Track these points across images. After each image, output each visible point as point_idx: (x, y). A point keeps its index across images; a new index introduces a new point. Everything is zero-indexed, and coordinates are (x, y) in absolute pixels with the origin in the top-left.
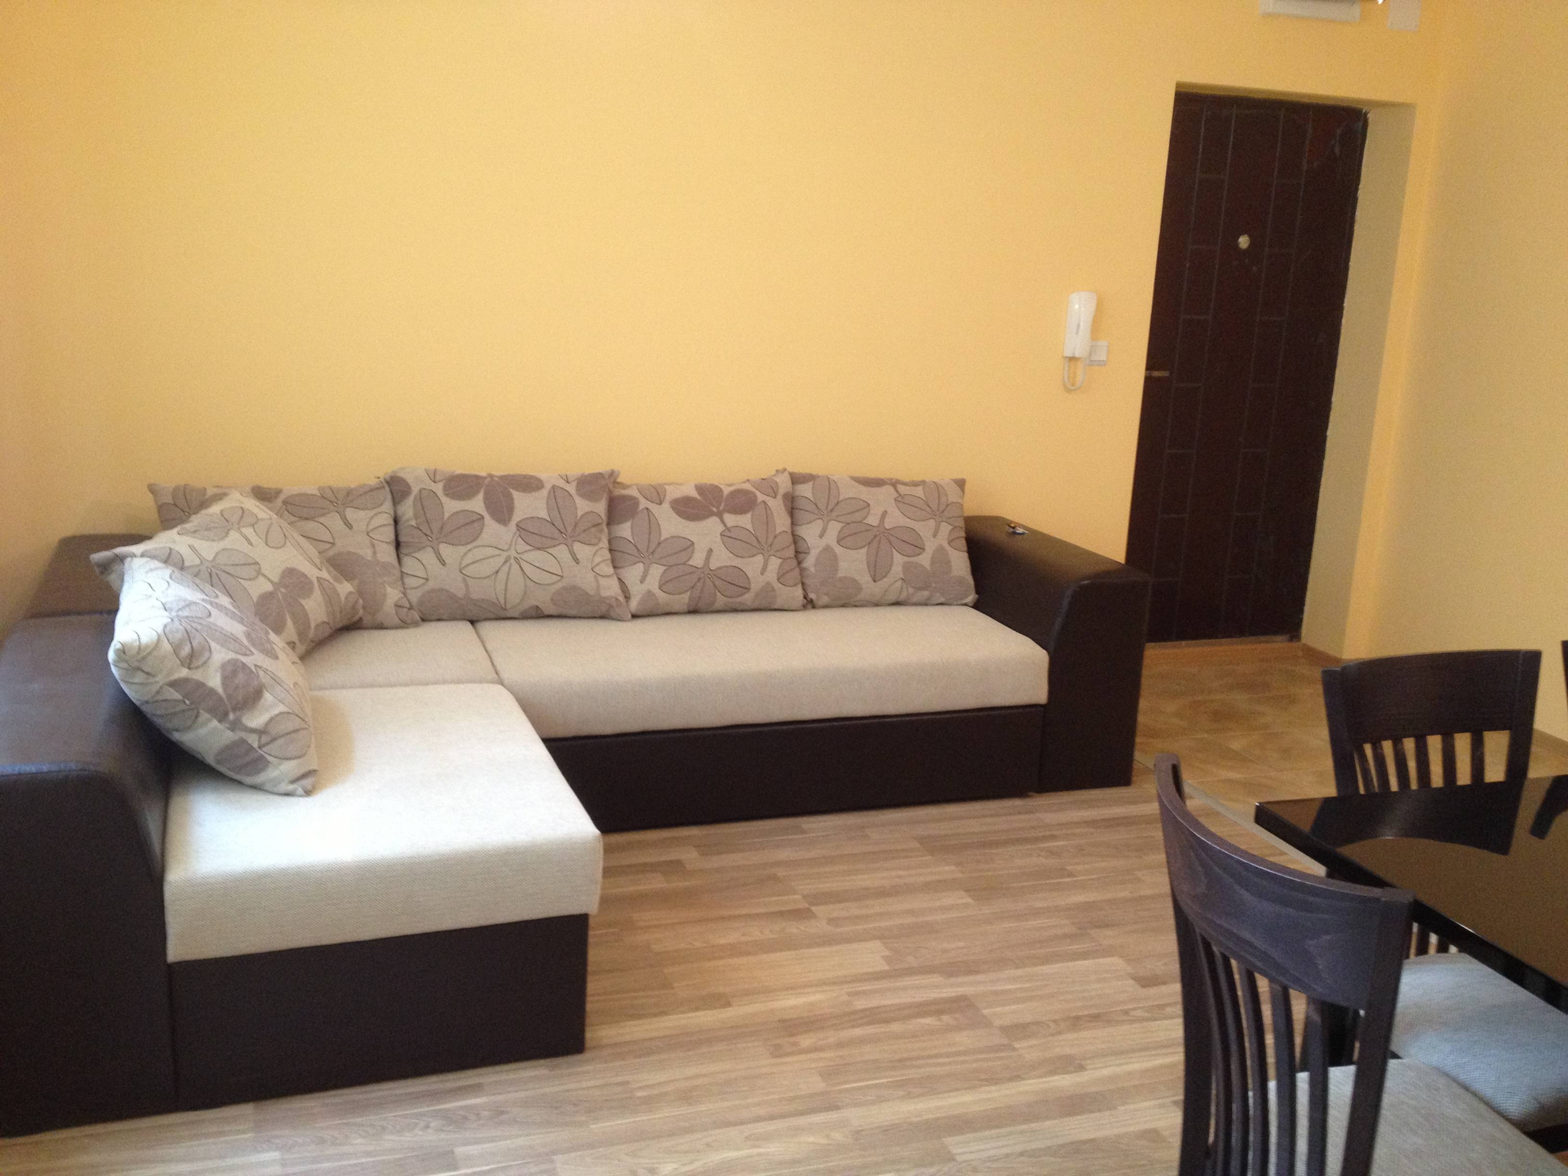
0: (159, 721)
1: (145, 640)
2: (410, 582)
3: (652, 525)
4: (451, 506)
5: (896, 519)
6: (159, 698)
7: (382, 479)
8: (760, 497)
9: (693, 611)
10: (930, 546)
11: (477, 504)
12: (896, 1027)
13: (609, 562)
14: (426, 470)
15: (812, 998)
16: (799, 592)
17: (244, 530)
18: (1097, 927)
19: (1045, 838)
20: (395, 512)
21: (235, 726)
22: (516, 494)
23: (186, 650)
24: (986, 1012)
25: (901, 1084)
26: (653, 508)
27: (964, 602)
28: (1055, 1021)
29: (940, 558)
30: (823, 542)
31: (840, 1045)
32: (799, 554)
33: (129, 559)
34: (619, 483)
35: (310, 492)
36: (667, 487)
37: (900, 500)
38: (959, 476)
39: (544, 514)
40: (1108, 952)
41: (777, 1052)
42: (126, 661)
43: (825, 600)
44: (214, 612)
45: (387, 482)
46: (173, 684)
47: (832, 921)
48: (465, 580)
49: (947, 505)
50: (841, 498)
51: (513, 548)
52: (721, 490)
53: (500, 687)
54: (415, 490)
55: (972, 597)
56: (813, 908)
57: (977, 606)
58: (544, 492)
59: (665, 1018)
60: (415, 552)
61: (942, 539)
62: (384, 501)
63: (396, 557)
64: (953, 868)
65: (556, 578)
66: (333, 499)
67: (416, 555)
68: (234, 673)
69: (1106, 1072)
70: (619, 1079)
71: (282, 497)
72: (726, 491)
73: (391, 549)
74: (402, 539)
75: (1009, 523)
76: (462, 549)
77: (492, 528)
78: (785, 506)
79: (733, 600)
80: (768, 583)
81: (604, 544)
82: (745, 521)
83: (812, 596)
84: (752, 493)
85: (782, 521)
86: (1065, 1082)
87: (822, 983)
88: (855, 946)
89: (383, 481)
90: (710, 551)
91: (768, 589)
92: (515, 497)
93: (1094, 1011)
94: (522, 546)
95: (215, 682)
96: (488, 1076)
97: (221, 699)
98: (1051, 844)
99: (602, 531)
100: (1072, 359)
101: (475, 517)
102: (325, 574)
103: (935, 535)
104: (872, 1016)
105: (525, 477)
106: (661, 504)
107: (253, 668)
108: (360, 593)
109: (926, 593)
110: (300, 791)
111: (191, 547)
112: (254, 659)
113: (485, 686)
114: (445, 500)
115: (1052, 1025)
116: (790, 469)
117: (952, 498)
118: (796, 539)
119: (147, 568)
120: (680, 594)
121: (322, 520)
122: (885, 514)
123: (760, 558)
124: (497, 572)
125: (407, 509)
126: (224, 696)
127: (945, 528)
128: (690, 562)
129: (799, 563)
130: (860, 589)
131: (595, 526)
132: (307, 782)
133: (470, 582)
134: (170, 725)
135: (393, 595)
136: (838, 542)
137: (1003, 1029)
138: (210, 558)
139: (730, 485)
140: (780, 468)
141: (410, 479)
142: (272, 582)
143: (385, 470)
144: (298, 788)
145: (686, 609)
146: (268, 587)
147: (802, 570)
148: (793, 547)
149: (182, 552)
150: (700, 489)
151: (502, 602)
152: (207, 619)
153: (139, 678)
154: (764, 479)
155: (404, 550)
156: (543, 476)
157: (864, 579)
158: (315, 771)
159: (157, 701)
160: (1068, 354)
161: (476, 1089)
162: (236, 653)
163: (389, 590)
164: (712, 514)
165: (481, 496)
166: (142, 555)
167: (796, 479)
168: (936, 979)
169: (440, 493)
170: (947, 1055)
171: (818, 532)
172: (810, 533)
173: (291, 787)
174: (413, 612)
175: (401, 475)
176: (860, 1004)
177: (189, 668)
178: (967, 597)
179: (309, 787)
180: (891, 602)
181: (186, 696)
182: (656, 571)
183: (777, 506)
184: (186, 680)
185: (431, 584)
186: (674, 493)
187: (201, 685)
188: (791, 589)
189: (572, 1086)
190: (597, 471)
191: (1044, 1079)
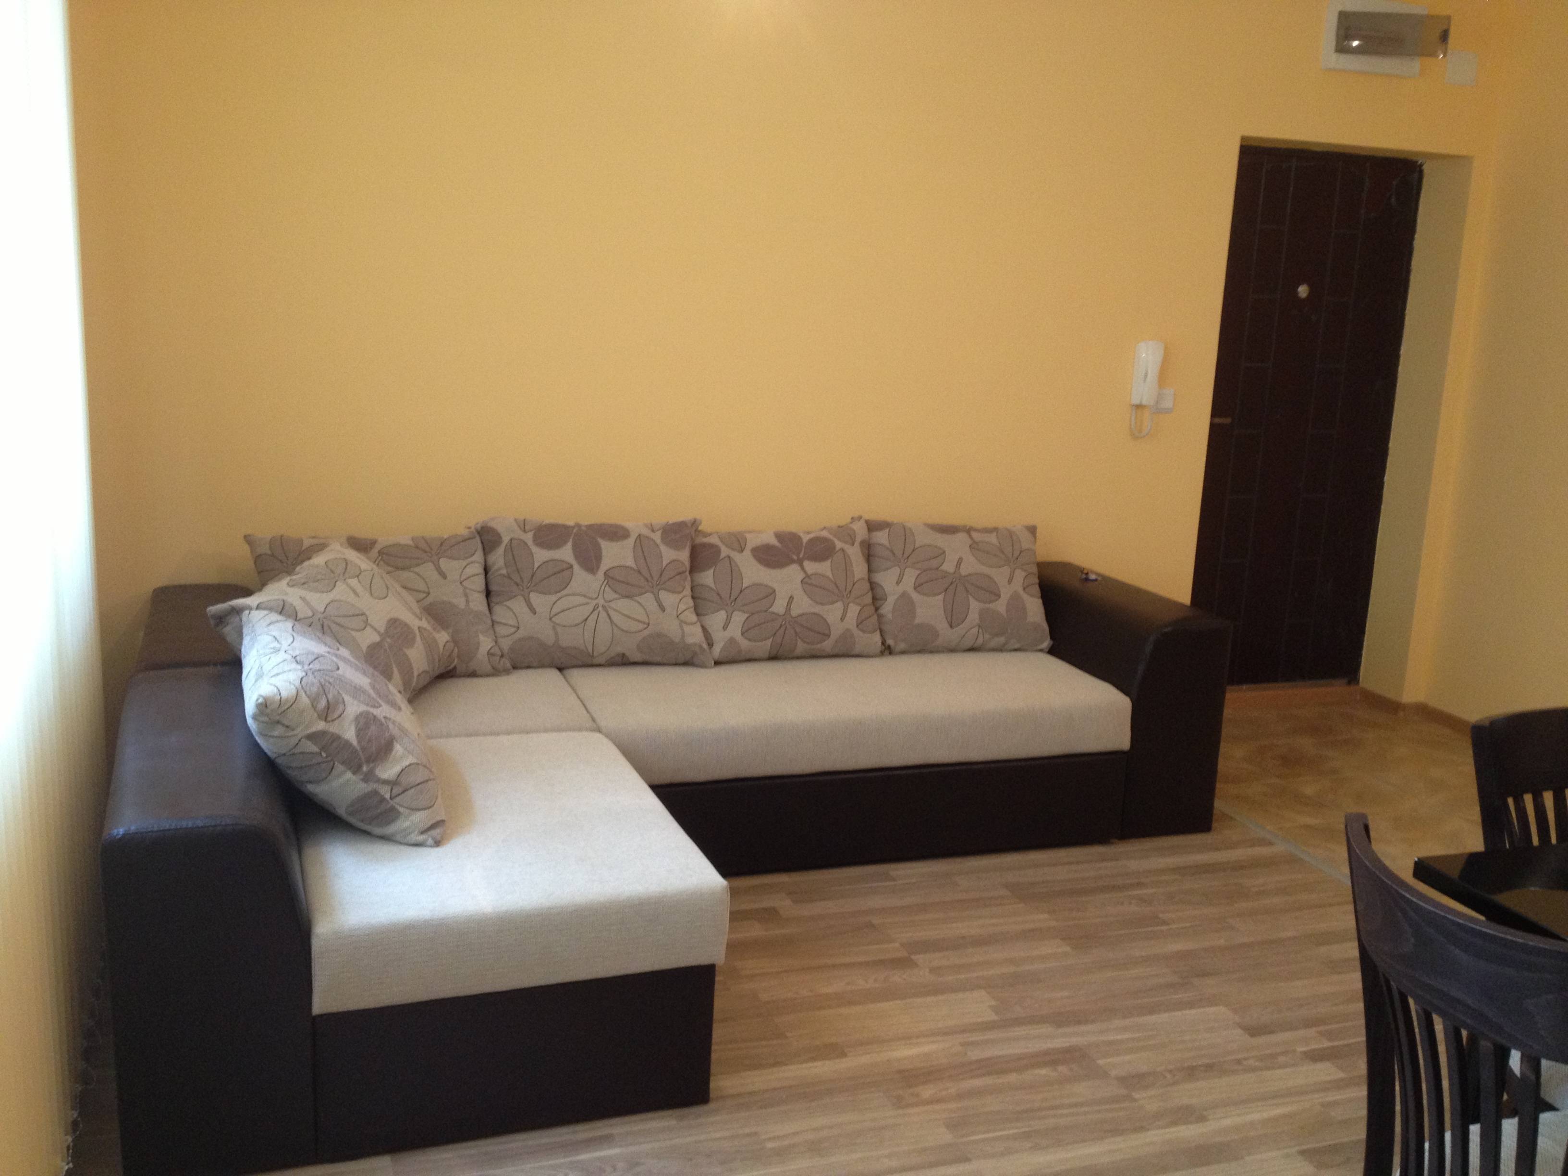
0: (293, 774)
1: (284, 694)
2: (501, 630)
3: (734, 572)
4: (541, 555)
5: (971, 566)
6: (296, 751)
7: (473, 529)
8: (839, 545)
9: (774, 658)
10: (1006, 593)
11: (566, 553)
12: (1012, 1078)
13: (692, 609)
14: (515, 520)
15: (926, 1049)
16: (877, 638)
17: (350, 581)
18: (1198, 976)
19: (1132, 886)
20: (485, 561)
21: (369, 777)
22: (604, 544)
23: (323, 703)
24: (1101, 1062)
25: (1027, 1136)
26: (735, 555)
27: (1039, 647)
28: (1170, 1071)
29: (1015, 603)
30: (900, 589)
31: (960, 1096)
32: (877, 598)
33: (247, 612)
34: (699, 531)
35: (403, 542)
36: (748, 536)
37: (974, 546)
38: (1031, 522)
39: (630, 562)
40: (1212, 1001)
41: (899, 1103)
42: (267, 715)
43: (902, 646)
44: (341, 665)
45: (479, 533)
46: (311, 737)
47: (932, 970)
48: (554, 628)
49: (1021, 552)
50: (917, 546)
51: (601, 596)
52: (800, 538)
53: (598, 735)
54: (506, 540)
55: (1047, 643)
56: (913, 957)
57: (1052, 651)
58: (631, 541)
59: (784, 1068)
60: (506, 601)
61: (1017, 585)
62: (476, 551)
63: (486, 605)
64: (1046, 916)
65: (641, 626)
66: (428, 549)
67: (508, 603)
68: (367, 726)
69: (1227, 1122)
70: (747, 1130)
71: (378, 547)
72: (805, 538)
73: (482, 598)
74: (493, 588)
75: (1082, 570)
76: (554, 598)
77: (581, 578)
78: (863, 554)
79: (813, 647)
80: (848, 630)
81: (688, 592)
82: (824, 568)
83: (890, 642)
84: (831, 540)
85: (859, 569)
86: (1189, 1132)
87: (934, 1033)
88: (961, 995)
89: (474, 531)
90: (791, 598)
91: (846, 636)
92: (603, 546)
93: (1206, 1061)
94: (610, 594)
95: (350, 734)
96: (618, 1127)
97: (354, 752)
98: (1138, 892)
99: (685, 580)
100: (1139, 407)
101: (565, 566)
102: (424, 624)
103: (1010, 581)
104: (988, 1067)
105: (611, 526)
106: (742, 551)
107: (383, 720)
108: (455, 641)
109: (1002, 639)
110: (430, 841)
111: (303, 599)
112: (383, 711)
113: (585, 733)
114: (535, 549)
115: (1169, 1076)
116: (866, 516)
117: (1025, 545)
118: (873, 586)
119: (268, 621)
120: (762, 640)
121: (417, 569)
122: (960, 561)
123: (839, 605)
124: (586, 619)
125: (498, 558)
126: (358, 748)
127: (1020, 575)
128: (772, 609)
129: (877, 609)
130: (936, 634)
131: (680, 574)
132: (436, 832)
133: (559, 629)
134: (305, 778)
135: (486, 643)
136: (915, 588)
137: (1122, 1080)
138: (322, 610)
139: (808, 533)
140: (856, 515)
141: (500, 529)
142: (378, 632)
143: (476, 519)
144: (428, 838)
145: (767, 655)
146: (377, 638)
147: (880, 617)
148: (870, 595)
149: (295, 604)
150: (779, 536)
151: (590, 650)
152: (337, 672)
153: (278, 731)
154: (842, 527)
155: (494, 599)
156: (628, 525)
157: (942, 625)
158: (443, 821)
159: (294, 754)
160: (1136, 401)
161: (607, 1140)
162: (367, 705)
163: (482, 638)
164: (792, 561)
165: (569, 545)
166: (258, 608)
167: (872, 526)
168: (1046, 1029)
169: (530, 543)
170: (1070, 1106)
171: (895, 579)
172: (887, 579)
173: (421, 838)
174: (503, 659)
175: (493, 524)
176: (975, 1054)
177: (326, 720)
178: (1042, 643)
179: (439, 838)
180: (968, 648)
181: (323, 748)
182: (739, 618)
183: (855, 553)
184: (323, 733)
185: (521, 633)
186: (753, 541)
187: (336, 738)
188: (869, 635)
189: (703, 1137)
190: (681, 519)
191: (1167, 1130)
